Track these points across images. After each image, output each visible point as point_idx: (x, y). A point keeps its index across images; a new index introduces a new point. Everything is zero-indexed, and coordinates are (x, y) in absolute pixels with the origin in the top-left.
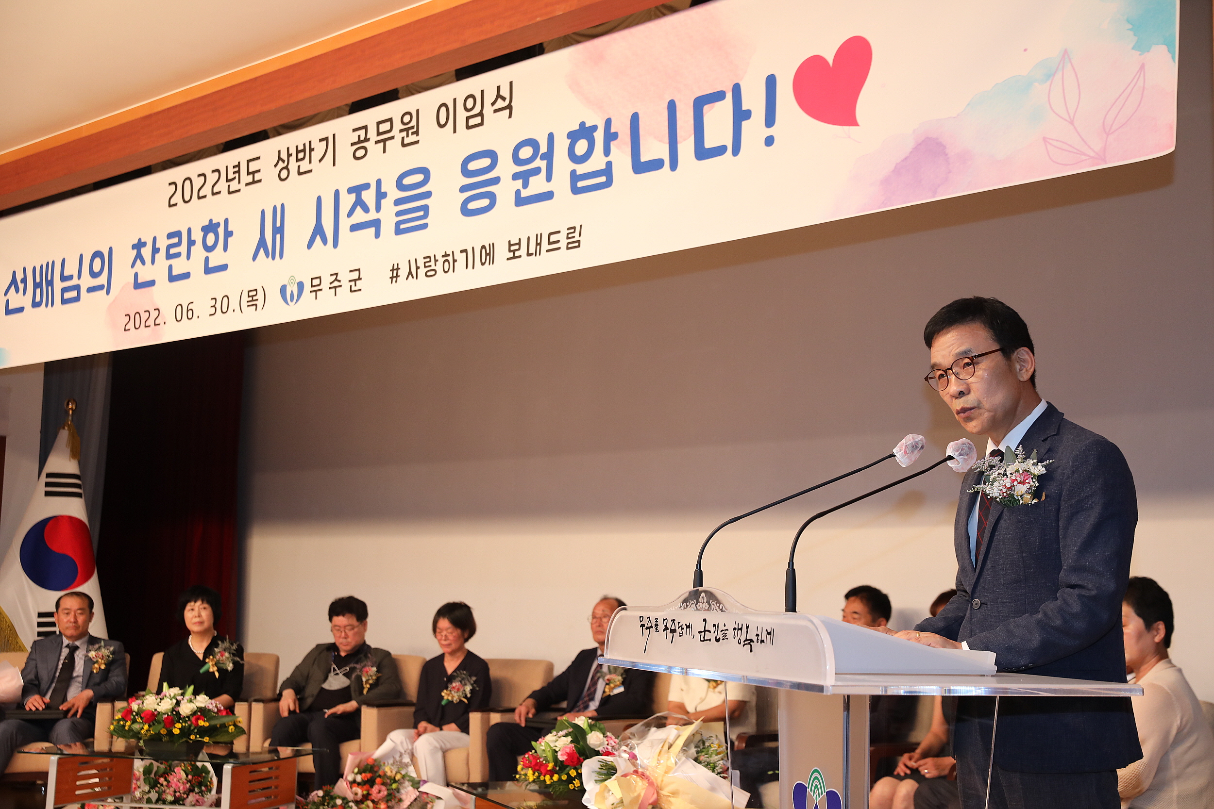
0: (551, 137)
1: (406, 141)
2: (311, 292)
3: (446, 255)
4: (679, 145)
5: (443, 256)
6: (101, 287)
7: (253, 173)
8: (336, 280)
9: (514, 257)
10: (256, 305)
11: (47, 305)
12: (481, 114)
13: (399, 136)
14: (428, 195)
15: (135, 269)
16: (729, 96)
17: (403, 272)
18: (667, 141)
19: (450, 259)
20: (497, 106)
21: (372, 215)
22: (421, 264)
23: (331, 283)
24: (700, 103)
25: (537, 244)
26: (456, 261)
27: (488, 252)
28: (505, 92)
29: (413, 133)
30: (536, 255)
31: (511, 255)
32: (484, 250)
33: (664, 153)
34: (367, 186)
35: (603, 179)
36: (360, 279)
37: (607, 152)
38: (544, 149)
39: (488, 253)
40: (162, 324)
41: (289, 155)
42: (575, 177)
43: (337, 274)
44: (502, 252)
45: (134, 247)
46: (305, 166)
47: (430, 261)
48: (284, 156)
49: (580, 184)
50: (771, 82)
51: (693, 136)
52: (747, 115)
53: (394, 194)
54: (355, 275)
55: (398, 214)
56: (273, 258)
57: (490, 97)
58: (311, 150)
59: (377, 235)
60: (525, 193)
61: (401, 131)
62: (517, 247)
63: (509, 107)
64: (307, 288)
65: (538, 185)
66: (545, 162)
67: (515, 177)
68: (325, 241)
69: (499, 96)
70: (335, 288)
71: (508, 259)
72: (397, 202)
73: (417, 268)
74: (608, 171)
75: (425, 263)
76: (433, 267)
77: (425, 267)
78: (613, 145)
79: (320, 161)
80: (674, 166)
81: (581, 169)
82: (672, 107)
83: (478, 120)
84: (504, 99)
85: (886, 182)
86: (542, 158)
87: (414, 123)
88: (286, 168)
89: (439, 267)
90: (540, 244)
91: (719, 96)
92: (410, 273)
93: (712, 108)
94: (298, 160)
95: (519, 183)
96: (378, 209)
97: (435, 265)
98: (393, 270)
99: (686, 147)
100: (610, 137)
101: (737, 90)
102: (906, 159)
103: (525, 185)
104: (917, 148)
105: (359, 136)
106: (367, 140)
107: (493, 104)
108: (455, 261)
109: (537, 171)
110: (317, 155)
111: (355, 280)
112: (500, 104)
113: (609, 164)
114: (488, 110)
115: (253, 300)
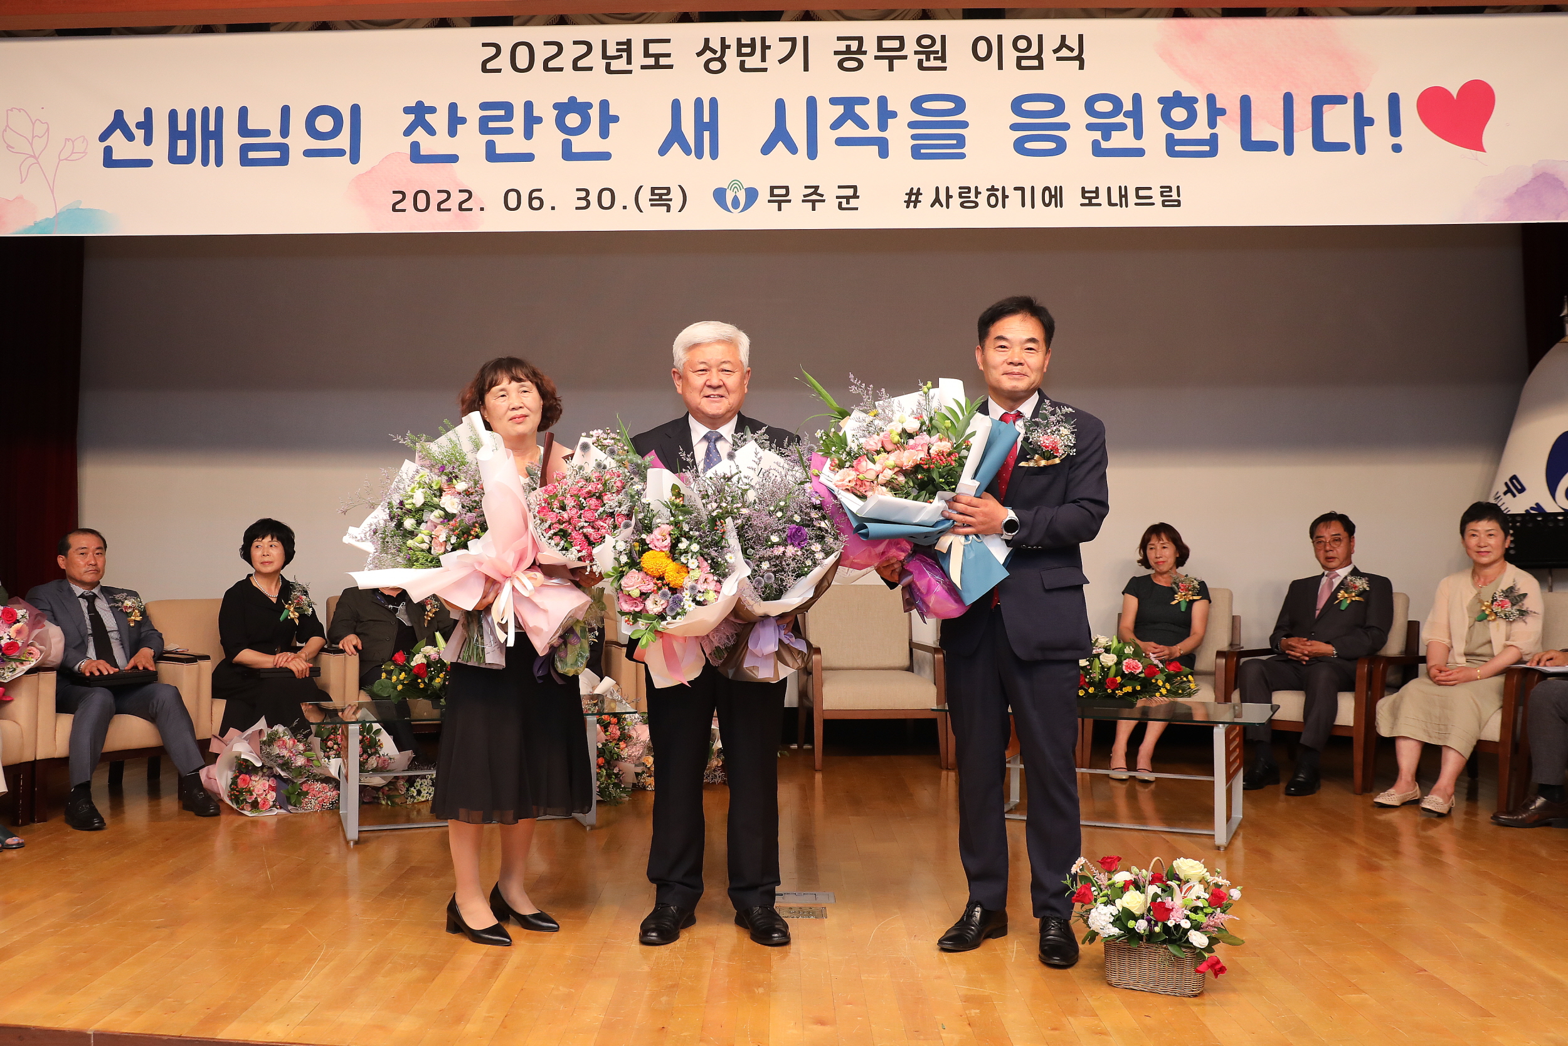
0: (1137, 99)
1: (926, 64)
2: (769, 201)
3: (993, 189)
4: (1295, 135)
5: (988, 190)
6: (340, 153)
7: (657, 57)
8: (815, 193)
9: (1090, 204)
10: (669, 207)
11: (205, 162)
12: (1039, 57)
13: (913, 60)
14: (964, 125)
15: (415, 136)
16: (1351, 102)
17: (927, 197)
18: (1283, 128)
19: (999, 194)
20: (1060, 54)
21: (873, 132)
22: (954, 192)
23: (805, 196)
24: (1319, 103)
25: (1121, 196)
26: (1007, 197)
27: (1053, 193)
28: (1072, 42)
29: (935, 59)
30: (1121, 206)
31: (1087, 201)
32: (1047, 193)
33: (1278, 137)
34: (864, 101)
35: (1207, 148)
36: (855, 196)
37: (1212, 124)
38: (1128, 106)
39: (1054, 196)
40: (476, 209)
41: (724, 46)
42: (1171, 141)
43: (817, 188)
44: (1072, 197)
45: (407, 110)
46: (753, 62)
47: (969, 192)
48: (716, 44)
49: (1177, 148)
50: (1394, 101)
51: (1311, 128)
52: (1370, 122)
53: (907, 115)
54: (850, 192)
55: (914, 137)
56: (699, 155)
57: (1052, 42)
58: (765, 47)
59: (884, 153)
60: (1105, 145)
61: (916, 53)
62: (1094, 195)
63: (1080, 58)
64: (764, 195)
65: (1122, 139)
66: (1131, 120)
67: (1090, 127)
68: (793, 149)
69: (1063, 44)
70: (814, 202)
71: (1082, 205)
72: (912, 125)
73: (949, 197)
74: (1213, 141)
75: (960, 194)
76: (973, 198)
77: (960, 197)
78: (1220, 120)
79: (781, 61)
80: (1289, 149)
81: (1179, 134)
82: (1288, 99)
83: (1035, 63)
84: (1072, 50)
85: (1510, 200)
86: (1127, 114)
87: (938, 47)
88: (720, 59)
89: (982, 199)
90: (1126, 196)
91: (1342, 100)
92: (937, 200)
93: (1333, 108)
94: (740, 54)
95: (1097, 135)
96: (883, 126)
97: (976, 197)
98: (910, 194)
99: (1303, 137)
100: (1215, 112)
101: (1359, 99)
102: (1527, 185)
103: (1107, 137)
104: (1536, 179)
105: (848, 47)
106: (860, 51)
107: (1056, 51)
108: (1005, 197)
109: (1122, 127)
110: (773, 55)
111: (848, 198)
112: (1065, 53)
113: (1214, 137)
114: (1048, 56)
115: (661, 199)
